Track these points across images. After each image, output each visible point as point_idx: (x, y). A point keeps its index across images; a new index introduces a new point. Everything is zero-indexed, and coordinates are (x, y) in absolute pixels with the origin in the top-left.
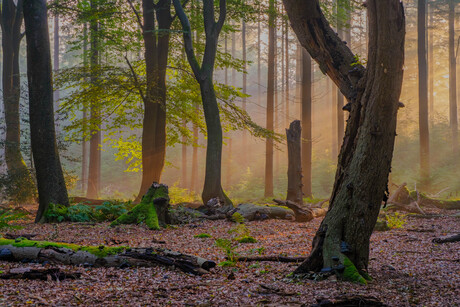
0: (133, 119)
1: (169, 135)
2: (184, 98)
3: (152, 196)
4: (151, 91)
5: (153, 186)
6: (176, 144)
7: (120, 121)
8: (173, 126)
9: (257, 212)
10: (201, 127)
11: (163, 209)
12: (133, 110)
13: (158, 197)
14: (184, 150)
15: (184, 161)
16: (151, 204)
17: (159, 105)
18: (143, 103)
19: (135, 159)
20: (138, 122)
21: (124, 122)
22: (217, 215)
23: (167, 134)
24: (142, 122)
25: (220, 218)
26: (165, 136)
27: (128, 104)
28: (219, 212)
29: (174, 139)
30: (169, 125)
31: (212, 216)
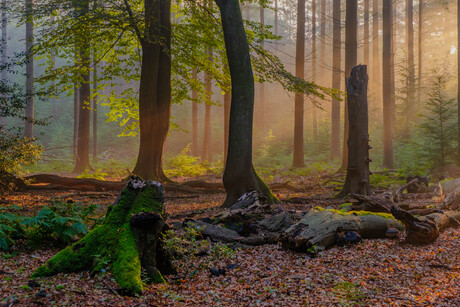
0: (129, 68)
1: (175, 89)
2: (194, 41)
3: (127, 209)
4: (150, 30)
5: (130, 187)
6: (184, 101)
7: (112, 72)
8: (180, 77)
9: (339, 230)
10: (217, 78)
11: (151, 237)
12: (127, 56)
13: (140, 210)
14: (195, 109)
15: (195, 122)
16: (126, 226)
17: (162, 48)
18: (140, 47)
19: (132, 120)
20: (135, 73)
21: (116, 72)
22: (262, 235)
23: (173, 88)
24: (140, 73)
25: (268, 241)
26: (170, 90)
27: (122, 48)
28: (264, 228)
29: (182, 94)
30: (174, 76)
31: (253, 237)
